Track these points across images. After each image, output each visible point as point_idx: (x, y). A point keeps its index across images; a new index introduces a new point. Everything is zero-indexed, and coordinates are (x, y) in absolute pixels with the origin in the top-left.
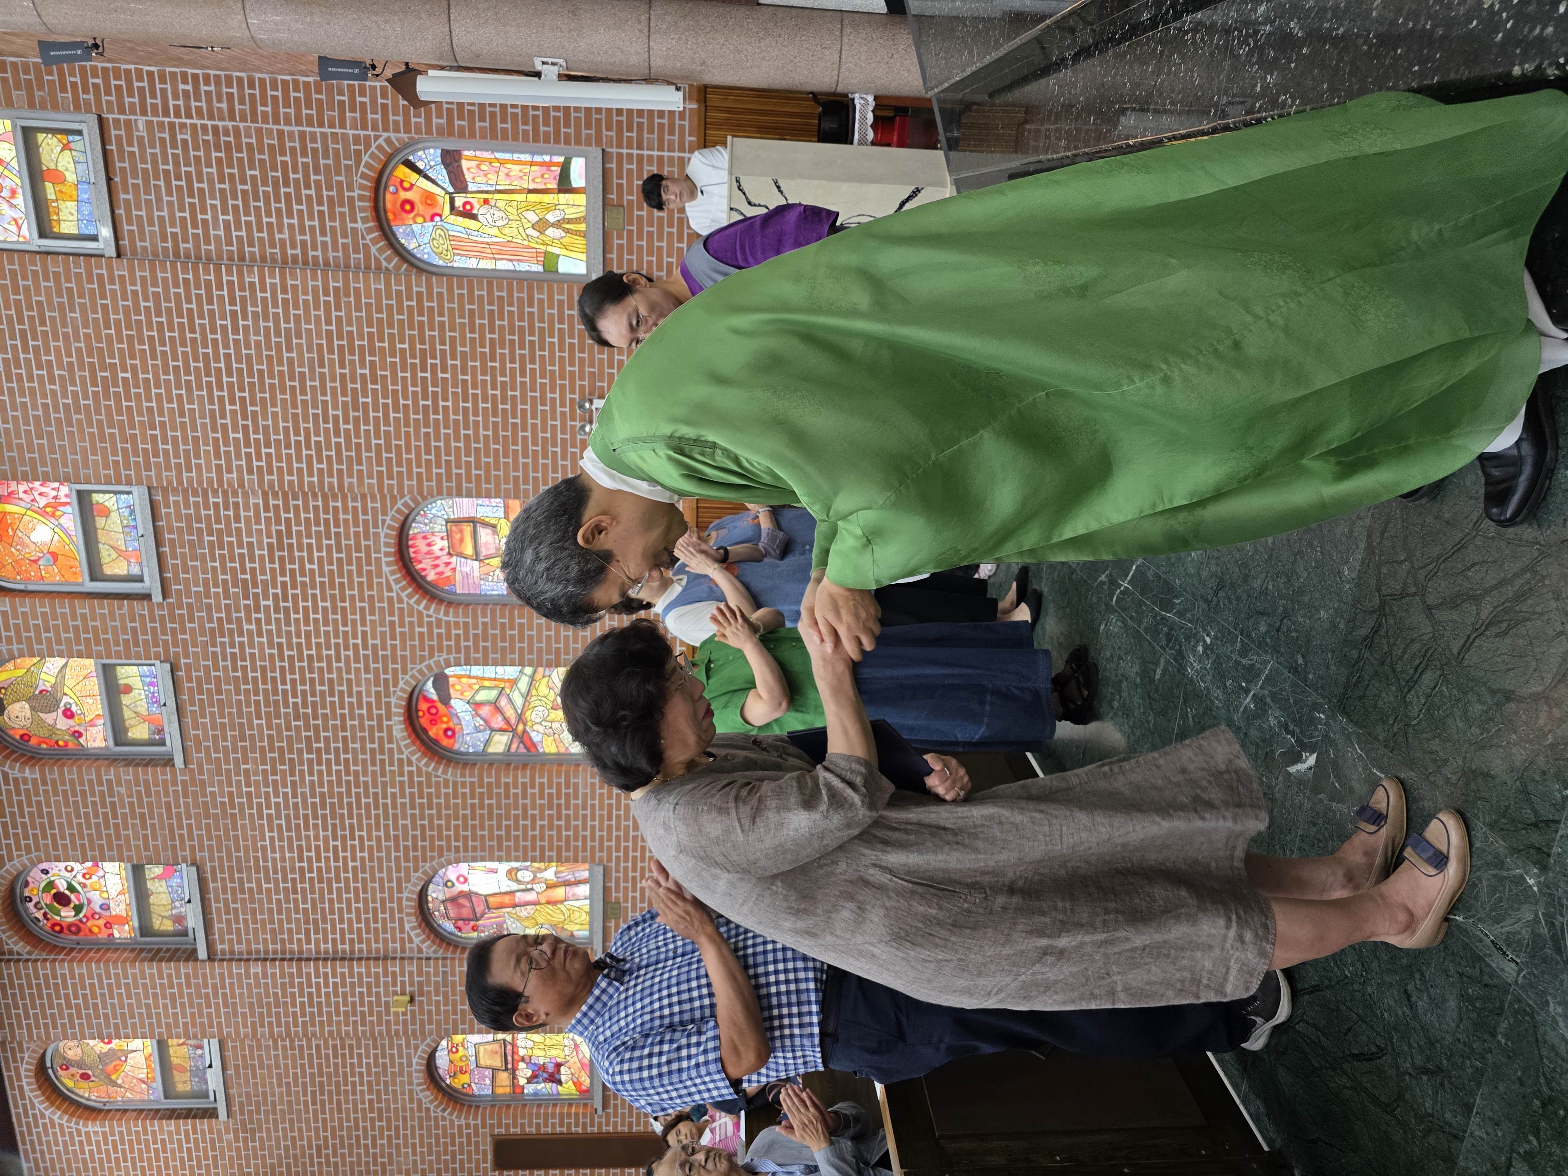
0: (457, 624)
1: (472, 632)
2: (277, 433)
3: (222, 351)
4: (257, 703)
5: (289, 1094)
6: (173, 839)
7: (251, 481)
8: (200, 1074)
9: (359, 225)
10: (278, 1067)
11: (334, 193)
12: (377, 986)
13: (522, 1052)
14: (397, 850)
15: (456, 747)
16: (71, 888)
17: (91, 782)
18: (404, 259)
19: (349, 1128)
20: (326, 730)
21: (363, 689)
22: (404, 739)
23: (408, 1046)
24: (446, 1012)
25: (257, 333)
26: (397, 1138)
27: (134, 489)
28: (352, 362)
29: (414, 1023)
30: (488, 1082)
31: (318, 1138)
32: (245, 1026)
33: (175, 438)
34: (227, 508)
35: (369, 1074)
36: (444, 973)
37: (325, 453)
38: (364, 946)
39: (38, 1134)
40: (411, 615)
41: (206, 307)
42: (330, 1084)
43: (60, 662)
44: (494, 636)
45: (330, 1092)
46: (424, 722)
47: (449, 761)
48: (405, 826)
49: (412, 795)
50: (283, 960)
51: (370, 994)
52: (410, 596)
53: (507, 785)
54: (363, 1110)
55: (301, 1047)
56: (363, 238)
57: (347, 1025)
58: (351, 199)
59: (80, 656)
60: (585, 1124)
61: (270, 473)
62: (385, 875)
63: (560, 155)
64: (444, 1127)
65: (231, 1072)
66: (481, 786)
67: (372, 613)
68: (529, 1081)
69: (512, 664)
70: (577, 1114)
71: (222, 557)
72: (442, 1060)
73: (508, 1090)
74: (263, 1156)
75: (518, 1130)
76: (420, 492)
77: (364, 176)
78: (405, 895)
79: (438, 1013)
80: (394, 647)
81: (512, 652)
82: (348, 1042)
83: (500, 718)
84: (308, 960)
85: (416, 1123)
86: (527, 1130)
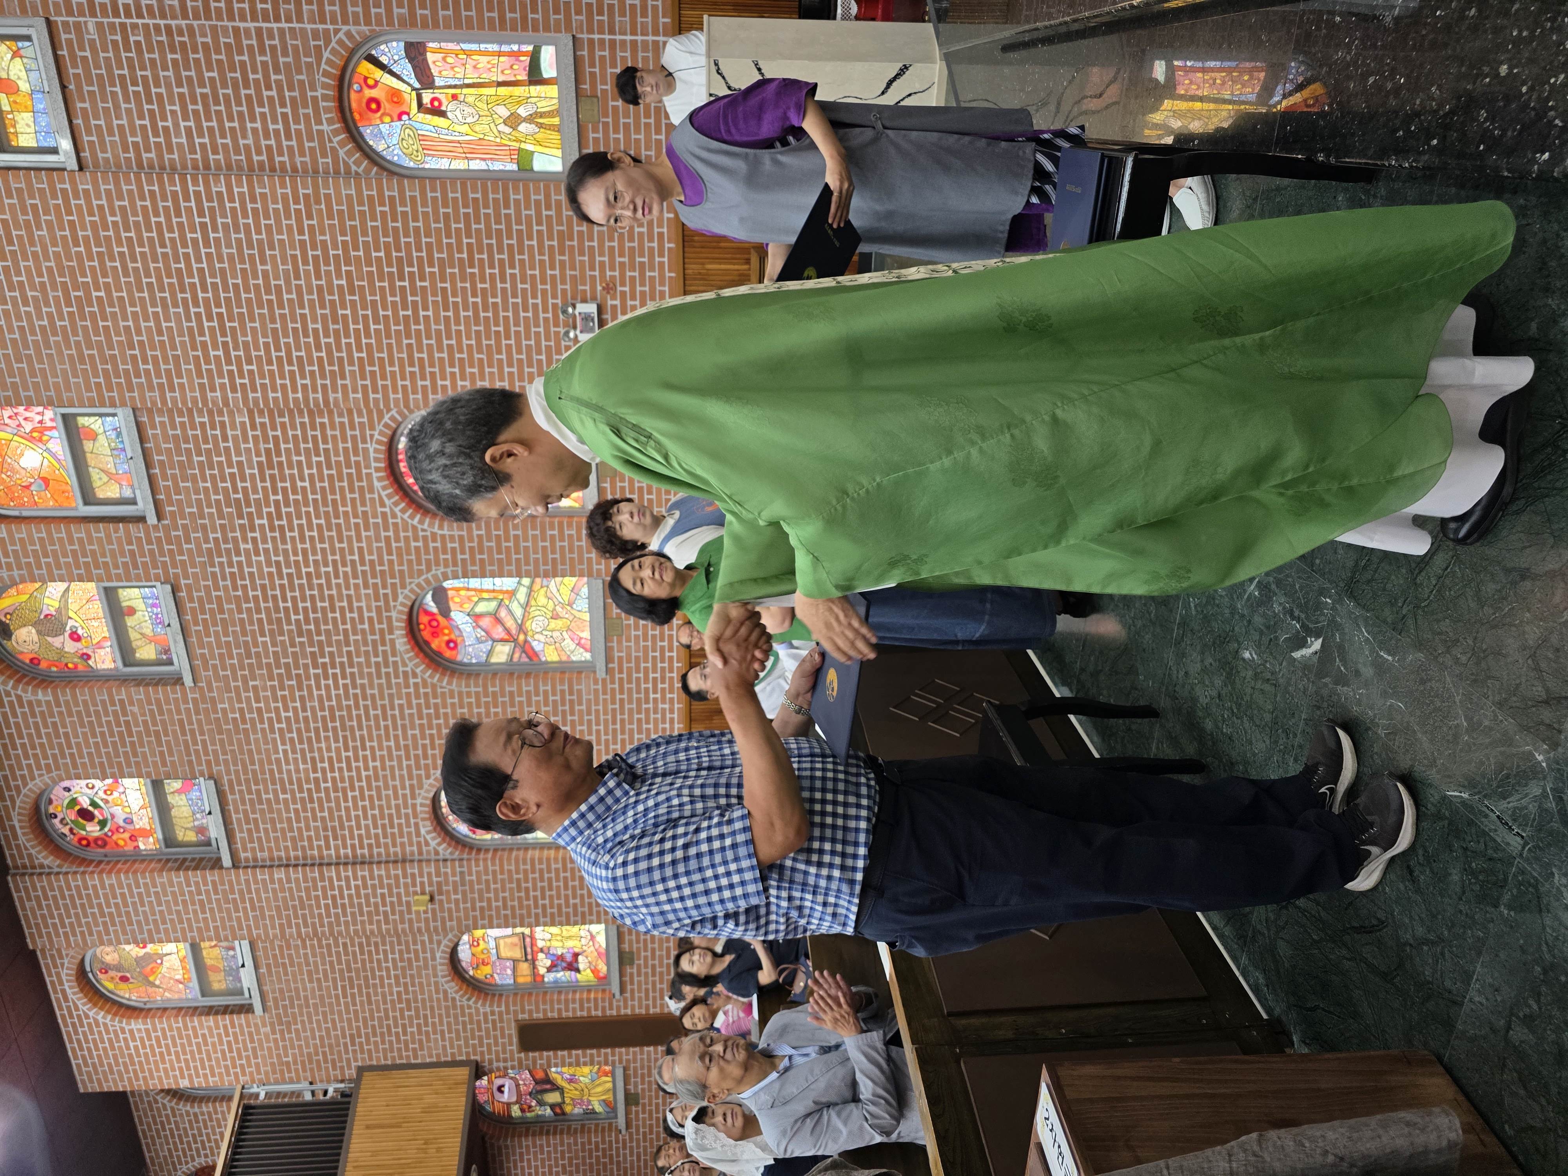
0: (452, 538)
1: (467, 545)
2: (257, 349)
3: (195, 266)
4: (260, 621)
5: (320, 989)
6: (189, 754)
7: (235, 399)
8: (234, 973)
9: (325, 127)
10: (308, 964)
11: (296, 94)
12: (398, 887)
13: (540, 944)
14: (408, 758)
15: (459, 658)
16: (94, 804)
17: (103, 702)
18: (374, 162)
19: (380, 1018)
20: (330, 645)
21: (363, 604)
22: (407, 652)
23: (431, 942)
24: (465, 909)
25: (229, 246)
26: (426, 1025)
27: (119, 411)
28: (328, 273)
29: (435, 920)
30: (509, 972)
31: (351, 1028)
32: (273, 928)
33: (155, 358)
34: (213, 428)
35: (395, 968)
36: (462, 873)
37: (307, 368)
38: (382, 850)
39: (84, 1033)
40: (406, 530)
41: (174, 220)
42: (358, 979)
43: (62, 586)
44: (490, 549)
45: (359, 986)
46: (426, 634)
47: (453, 672)
48: (414, 736)
49: (419, 706)
50: (304, 865)
51: (391, 895)
52: (403, 511)
53: (511, 694)
54: (392, 1001)
55: (329, 945)
56: (330, 141)
57: (371, 923)
58: (315, 99)
59: (81, 580)
60: (604, 1008)
61: (254, 390)
62: (398, 783)
63: (529, 44)
64: (470, 1014)
65: (263, 970)
66: (486, 696)
67: (367, 529)
68: (549, 970)
69: (510, 575)
70: (596, 999)
71: (213, 477)
72: (464, 954)
73: (529, 979)
74: (300, 1047)
75: (541, 1016)
76: (407, 406)
77: (326, 74)
78: (419, 801)
79: (458, 910)
80: (391, 562)
81: (509, 564)
82: (373, 940)
83: (500, 629)
84: (329, 864)
85: (443, 1012)
86: (549, 1015)
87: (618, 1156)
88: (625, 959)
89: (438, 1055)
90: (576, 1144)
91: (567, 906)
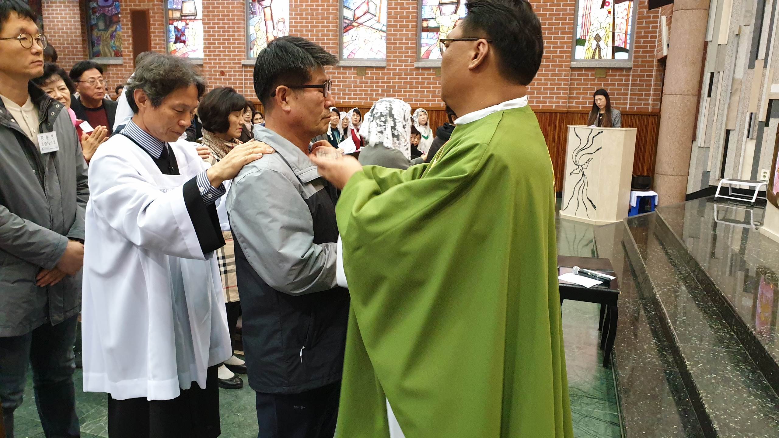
13: (191, 24)
44: (403, 13)
53: (329, 18)
63: (630, 48)
68: (176, 28)
73: (171, 16)
75: (152, 22)
81: (394, 21)
83: (360, 14)
86: (152, 27)
91: (214, 40)
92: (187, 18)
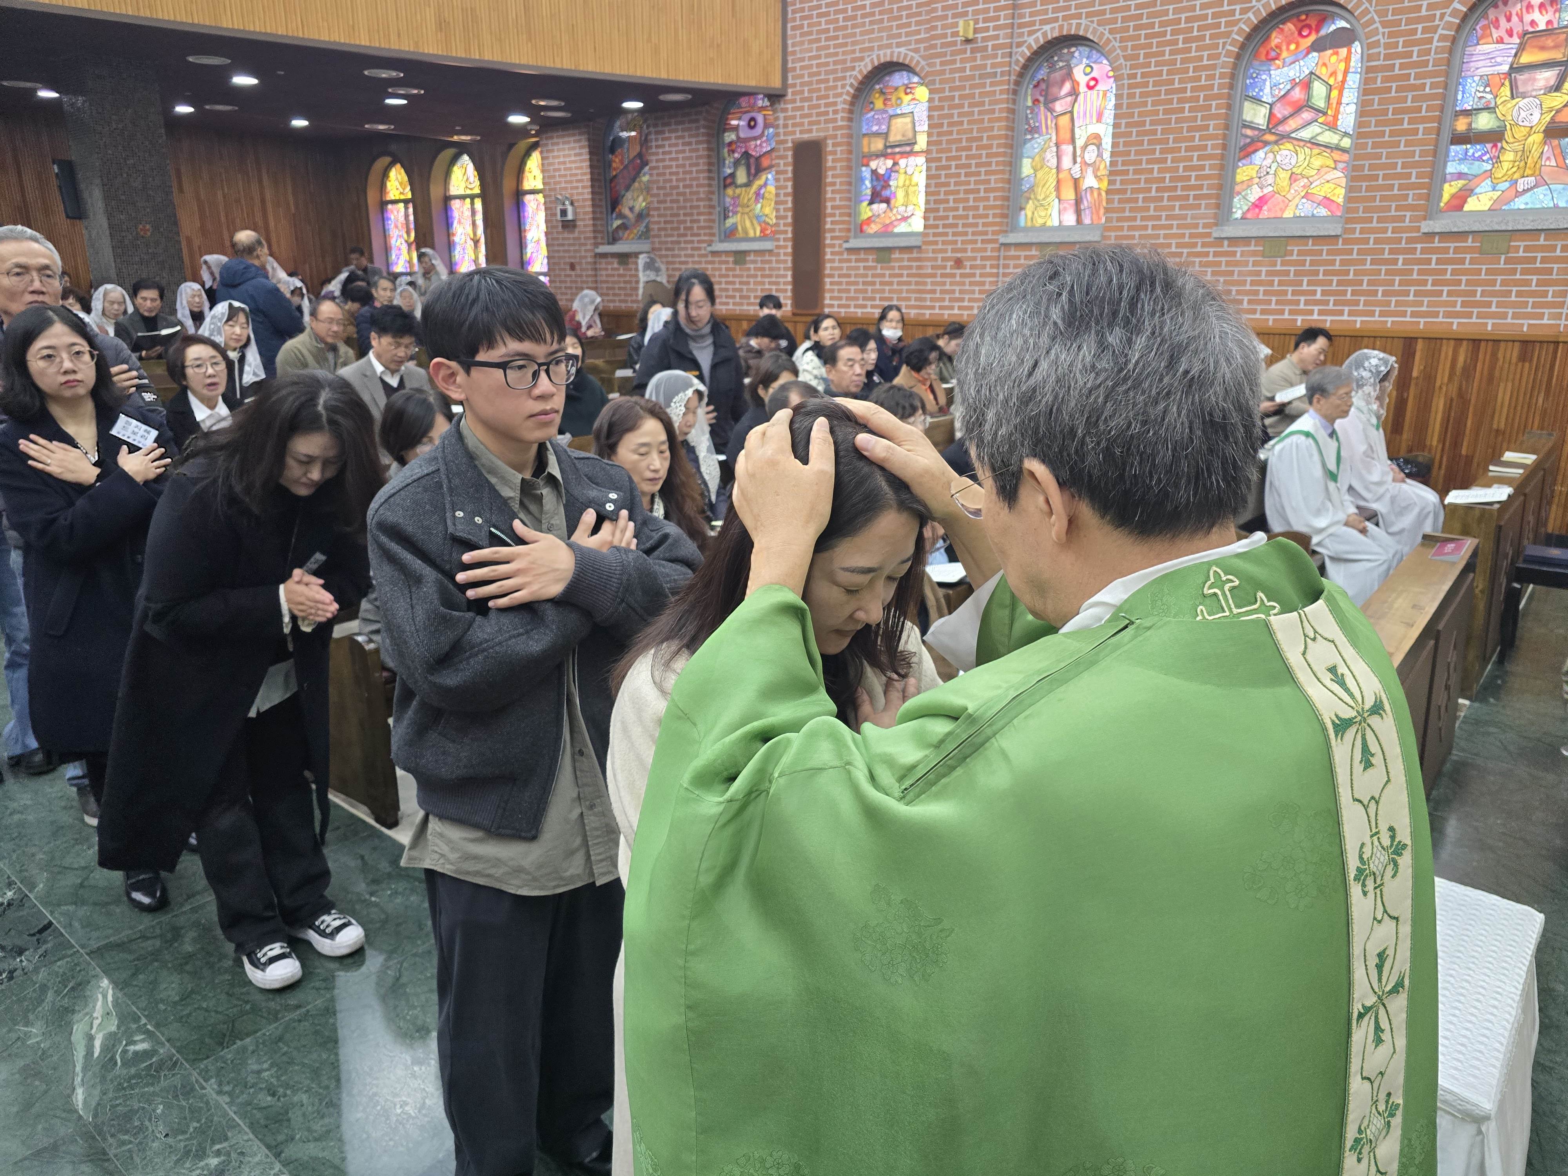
0: (1428, 52)
1: (1413, 72)
13: (902, 162)
15: (1256, 64)
23: (918, 41)
24: (953, 80)
26: (827, 39)
29: (943, 45)
30: (875, 128)
36: (994, 74)
46: (1292, 22)
47: (1240, 57)
49: (1205, 17)
53: (1207, 127)
60: (833, 230)
64: (835, 87)
66: (1206, 98)
70: (843, 222)
72: (898, 79)
73: (866, 150)
75: (830, 164)
78: (1083, 21)
79: (952, 71)
81: (1376, 123)
83: (1287, 112)
85: (840, 57)
86: (830, 173)
87: (686, 242)
88: (883, 254)
89: (794, 53)
90: (698, 200)
91: (946, 193)
92: (897, 150)
